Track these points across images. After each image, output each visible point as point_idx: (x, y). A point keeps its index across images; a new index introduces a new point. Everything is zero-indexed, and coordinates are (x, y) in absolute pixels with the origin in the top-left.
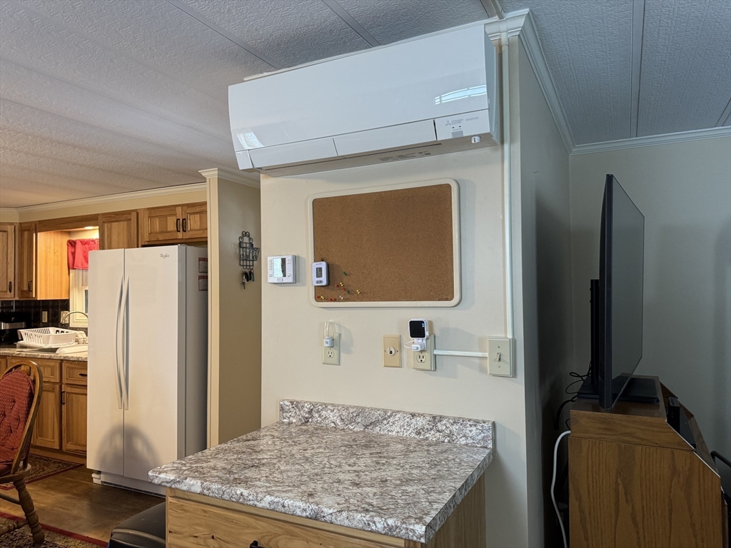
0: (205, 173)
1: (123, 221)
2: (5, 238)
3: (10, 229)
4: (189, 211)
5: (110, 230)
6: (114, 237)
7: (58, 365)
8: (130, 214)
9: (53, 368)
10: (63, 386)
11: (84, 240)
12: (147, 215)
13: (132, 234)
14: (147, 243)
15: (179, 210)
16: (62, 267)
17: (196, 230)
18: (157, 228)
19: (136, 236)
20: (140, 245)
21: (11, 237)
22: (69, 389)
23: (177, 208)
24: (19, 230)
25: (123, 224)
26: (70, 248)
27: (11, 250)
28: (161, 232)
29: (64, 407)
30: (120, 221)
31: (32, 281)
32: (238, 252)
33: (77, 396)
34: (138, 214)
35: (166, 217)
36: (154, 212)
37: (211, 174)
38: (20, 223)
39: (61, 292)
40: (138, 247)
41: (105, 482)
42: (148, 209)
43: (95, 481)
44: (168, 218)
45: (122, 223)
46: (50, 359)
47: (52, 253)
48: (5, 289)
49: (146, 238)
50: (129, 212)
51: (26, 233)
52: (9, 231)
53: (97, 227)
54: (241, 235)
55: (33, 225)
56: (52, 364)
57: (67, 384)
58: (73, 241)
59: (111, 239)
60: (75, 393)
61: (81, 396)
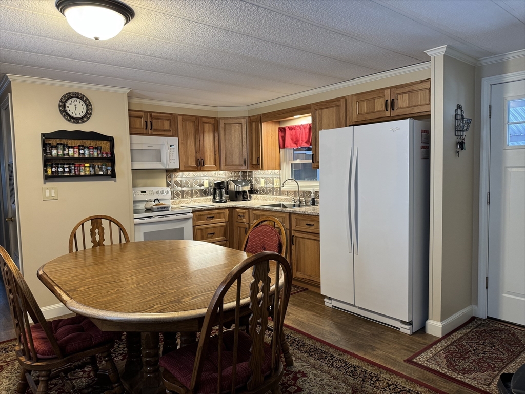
0: (429, 52)
1: (333, 107)
2: (240, 128)
3: (243, 121)
4: (397, 92)
5: (321, 116)
6: (325, 121)
7: (288, 216)
8: (340, 100)
9: (283, 218)
10: (292, 231)
11: (291, 127)
12: (355, 100)
13: (341, 116)
14: (354, 123)
15: (387, 93)
16: (275, 146)
17: (405, 108)
18: (365, 110)
19: (344, 118)
20: (347, 124)
21: (244, 127)
22: (297, 234)
23: (385, 91)
24: (249, 122)
25: (333, 110)
26: (280, 133)
27: (244, 136)
28: (369, 113)
29: (293, 247)
30: (331, 107)
31: (259, 157)
32: (454, 123)
33: (304, 239)
34: (346, 100)
35: (373, 99)
36: (361, 97)
37: (437, 53)
38: (249, 117)
39: (276, 165)
40: (346, 126)
41: (334, 307)
42: (356, 95)
43: (326, 304)
44: (376, 100)
45: (332, 108)
46: (282, 212)
47: (270, 137)
48: (242, 163)
49: (355, 119)
50: (339, 99)
51: (254, 123)
52: (243, 122)
53: (311, 114)
54: (456, 108)
55: (259, 117)
56: (284, 215)
57: (295, 230)
58: (282, 128)
59: (321, 123)
60: (302, 238)
61: (306, 240)
